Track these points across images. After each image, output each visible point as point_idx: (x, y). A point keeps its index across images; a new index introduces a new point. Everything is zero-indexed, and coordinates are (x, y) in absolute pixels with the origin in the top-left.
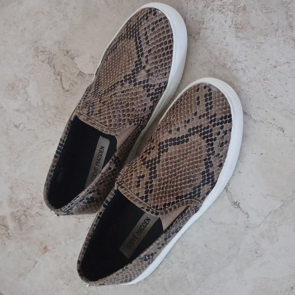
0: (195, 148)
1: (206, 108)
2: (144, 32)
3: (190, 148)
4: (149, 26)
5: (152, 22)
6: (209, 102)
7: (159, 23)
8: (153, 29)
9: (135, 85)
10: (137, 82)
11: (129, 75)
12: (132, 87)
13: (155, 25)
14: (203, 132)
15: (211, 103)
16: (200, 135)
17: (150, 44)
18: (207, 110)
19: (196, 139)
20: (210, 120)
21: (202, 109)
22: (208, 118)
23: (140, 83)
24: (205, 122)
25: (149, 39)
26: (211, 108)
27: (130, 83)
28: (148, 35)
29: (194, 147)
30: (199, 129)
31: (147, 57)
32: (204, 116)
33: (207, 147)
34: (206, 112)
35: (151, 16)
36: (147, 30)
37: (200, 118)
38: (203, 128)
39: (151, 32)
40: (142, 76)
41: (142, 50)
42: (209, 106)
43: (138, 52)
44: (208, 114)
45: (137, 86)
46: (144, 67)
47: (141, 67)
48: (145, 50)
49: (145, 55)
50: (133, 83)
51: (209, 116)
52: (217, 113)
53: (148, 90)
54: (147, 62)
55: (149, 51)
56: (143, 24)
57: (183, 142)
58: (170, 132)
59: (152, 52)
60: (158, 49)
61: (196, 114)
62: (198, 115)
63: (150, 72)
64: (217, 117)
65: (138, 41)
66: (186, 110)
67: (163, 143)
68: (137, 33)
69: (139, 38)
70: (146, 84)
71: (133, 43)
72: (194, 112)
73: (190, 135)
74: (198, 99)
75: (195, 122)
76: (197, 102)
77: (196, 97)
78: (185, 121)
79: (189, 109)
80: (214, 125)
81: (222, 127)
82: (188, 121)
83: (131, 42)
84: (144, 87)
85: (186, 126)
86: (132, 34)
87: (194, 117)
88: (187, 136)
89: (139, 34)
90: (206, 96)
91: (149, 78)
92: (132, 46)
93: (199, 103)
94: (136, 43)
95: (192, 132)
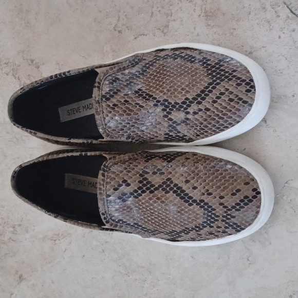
0: (190, 216)
1: (234, 205)
2: (223, 90)
3: (186, 212)
4: (231, 93)
5: (238, 94)
6: (242, 204)
7: (241, 102)
8: (231, 100)
9: (165, 116)
10: (170, 116)
11: (170, 103)
12: (162, 114)
13: (236, 99)
14: (210, 214)
15: (242, 207)
16: (204, 214)
17: (215, 105)
18: (233, 207)
19: (198, 212)
20: (225, 214)
21: (230, 201)
22: (226, 212)
23: (171, 119)
24: (220, 211)
25: (219, 101)
26: (237, 210)
27: (164, 110)
28: (223, 97)
29: (190, 214)
30: (210, 209)
31: (200, 110)
32: (225, 207)
33: (199, 225)
34: (230, 207)
35: (243, 88)
36: (227, 93)
37: (221, 204)
38: (213, 212)
39: (227, 99)
40: (178, 116)
41: (204, 99)
42: (238, 207)
43: (199, 95)
44: (230, 210)
45: (166, 119)
46: (188, 113)
47: (186, 109)
48: (206, 104)
49: (200, 107)
50: (165, 113)
51: (229, 212)
52: (237, 217)
53: (170, 131)
54: (195, 113)
55: (207, 109)
56: (230, 82)
57: (186, 201)
58: (187, 182)
59: (208, 113)
60: (215, 117)
61: (221, 197)
62: (222, 201)
63: (188, 122)
64: (232, 219)
65: (210, 88)
66: (219, 184)
67: (172, 182)
68: (218, 81)
69: (214, 88)
70: (175, 125)
71: (205, 82)
72: (222, 194)
73: (198, 204)
74: (238, 191)
75: (213, 202)
76: (234, 191)
77: (238, 187)
78: (208, 190)
79: (222, 187)
80: (223, 221)
81: (226, 227)
82: (210, 194)
83: (206, 79)
84: (170, 126)
85: (204, 194)
86: (214, 74)
87: (218, 197)
88: (195, 201)
89: (218, 84)
90: (246, 197)
91: (182, 124)
92: (202, 83)
93: (233, 194)
94: (207, 87)
95: (202, 204)
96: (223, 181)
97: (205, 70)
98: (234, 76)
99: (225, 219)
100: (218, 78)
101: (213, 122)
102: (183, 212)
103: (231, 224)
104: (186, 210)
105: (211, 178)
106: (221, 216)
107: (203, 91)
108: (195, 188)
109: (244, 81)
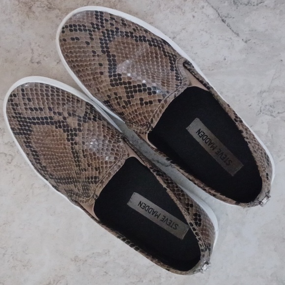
0: (123, 48)
1: (83, 32)
2: (29, 111)
3: (122, 54)
4: (25, 104)
5: (22, 100)
6: (78, 27)
7: (25, 93)
8: (29, 100)
9: (80, 130)
10: (77, 127)
11: (68, 135)
12: (81, 134)
13: (26, 97)
14: (107, 38)
15: (79, 25)
16: (110, 41)
17: (42, 107)
18: (85, 30)
19: (114, 46)
20: (96, 30)
21: (84, 36)
22: (94, 31)
23: (79, 125)
24: (97, 35)
25: (37, 107)
26: (84, 26)
27: (76, 135)
28: (33, 107)
29: (121, 50)
30: (103, 42)
31: (54, 113)
32: (91, 35)
34: (88, 32)
35: (16, 100)
36: (28, 107)
37: (92, 39)
38: (103, 38)
39: (31, 103)
40: (73, 122)
41: (46, 118)
42: (82, 28)
43: (47, 123)
44: (90, 30)
45: (82, 128)
46: (65, 118)
47: (63, 122)
48: (47, 113)
49: (52, 115)
50: (78, 132)
51: (92, 29)
52: (90, 22)
53: (90, 119)
54: (60, 114)
55: (50, 109)
56: (20, 112)
57: (114, 61)
58: (102, 73)
59: (52, 106)
60: (50, 99)
61: (88, 43)
62: (89, 41)
63: (71, 112)
64: (95, 23)
65: (37, 121)
66: (83, 54)
67: (111, 81)
68: (28, 120)
69: (34, 118)
70: (82, 119)
71: (36, 128)
72: (85, 45)
73: (108, 52)
74: (73, 39)
75: (96, 45)
76: (76, 41)
77: (71, 42)
78: (93, 56)
79: (82, 50)
80: (103, 27)
81: (106, 20)
82: (94, 52)
83: (35, 130)
84: (85, 122)
85: (98, 55)
86: (27, 128)
87: (90, 45)
88: (109, 56)
89: (29, 119)
90: (71, 30)
91: (77, 115)
92: (39, 130)
93: (78, 39)
94: (38, 123)
95: (105, 49)
96: (78, 55)
97: (30, 137)
98: (15, 113)
99: (100, 27)
100: (26, 122)
101: (55, 98)
102: (124, 55)
103: (100, 20)
104: (120, 55)
105: (85, 63)
106: (101, 31)
107: (43, 123)
108: (101, 65)
109: (12, 105)
